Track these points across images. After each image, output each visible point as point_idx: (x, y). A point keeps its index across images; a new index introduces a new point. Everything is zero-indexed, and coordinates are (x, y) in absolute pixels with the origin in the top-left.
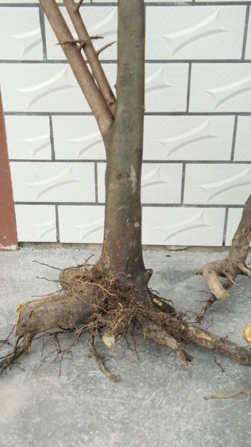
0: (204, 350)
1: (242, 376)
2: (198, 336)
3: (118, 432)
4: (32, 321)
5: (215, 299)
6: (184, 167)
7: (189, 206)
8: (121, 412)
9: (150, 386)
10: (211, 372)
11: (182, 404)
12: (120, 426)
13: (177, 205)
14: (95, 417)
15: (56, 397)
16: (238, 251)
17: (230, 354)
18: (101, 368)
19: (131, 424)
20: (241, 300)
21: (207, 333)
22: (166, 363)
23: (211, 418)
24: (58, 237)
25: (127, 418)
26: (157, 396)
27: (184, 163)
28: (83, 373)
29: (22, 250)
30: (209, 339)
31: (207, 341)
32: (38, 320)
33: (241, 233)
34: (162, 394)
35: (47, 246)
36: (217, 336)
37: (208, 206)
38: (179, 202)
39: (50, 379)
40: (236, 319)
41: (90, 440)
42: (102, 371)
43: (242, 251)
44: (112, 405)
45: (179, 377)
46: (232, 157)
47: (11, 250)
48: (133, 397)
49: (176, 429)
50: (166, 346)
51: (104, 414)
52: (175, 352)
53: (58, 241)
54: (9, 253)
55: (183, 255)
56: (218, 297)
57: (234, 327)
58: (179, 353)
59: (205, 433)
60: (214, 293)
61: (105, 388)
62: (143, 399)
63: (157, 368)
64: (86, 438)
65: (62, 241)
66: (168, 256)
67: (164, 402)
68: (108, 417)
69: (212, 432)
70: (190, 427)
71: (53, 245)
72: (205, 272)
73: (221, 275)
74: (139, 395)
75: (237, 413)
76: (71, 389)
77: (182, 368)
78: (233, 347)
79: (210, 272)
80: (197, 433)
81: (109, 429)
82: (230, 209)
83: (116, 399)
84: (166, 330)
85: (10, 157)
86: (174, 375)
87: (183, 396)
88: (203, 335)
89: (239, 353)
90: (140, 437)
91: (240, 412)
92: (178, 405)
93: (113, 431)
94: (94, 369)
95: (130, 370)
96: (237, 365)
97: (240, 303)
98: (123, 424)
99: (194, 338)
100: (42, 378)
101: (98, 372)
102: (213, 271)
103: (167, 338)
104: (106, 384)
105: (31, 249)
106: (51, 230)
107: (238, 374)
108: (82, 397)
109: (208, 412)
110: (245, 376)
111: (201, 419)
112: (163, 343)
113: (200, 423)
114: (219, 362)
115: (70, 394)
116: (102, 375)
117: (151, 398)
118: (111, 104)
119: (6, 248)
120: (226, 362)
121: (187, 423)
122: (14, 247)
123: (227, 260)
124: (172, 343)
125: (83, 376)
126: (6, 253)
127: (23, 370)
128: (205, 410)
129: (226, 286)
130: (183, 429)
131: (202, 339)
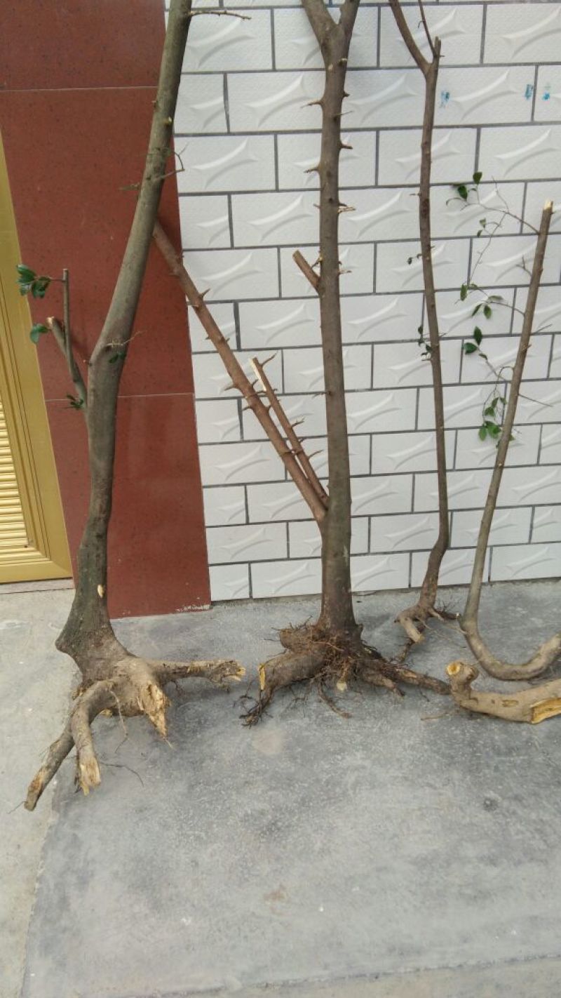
0: (411, 686)
1: (443, 703)
2: (407, 676)
3: (361, 751)
4: (275, 677)
5: (413, 642)
6: (369, 520)
7: (376, 553)
8: (359, 738)
9: (375, 718)
10: (419, 702)
11: (402, 728)
12: (361, 747)
13: (364, 554)
14: (341, 744)
15: (306, 733)
16: (428, 598)
17: (432, 687)
18: (333, 709)
19: (369, 745)
20: (433, 640)
21: (413, 672)
22: (383, 699)
23: (425, 735)
24: (251, 593)
25: (364, 742)
26: (382, 724)
27: (370, 516)
28: (320, 714)
29: (215, 609)
30: (415, 676)
31: (413, 678)
32: (279, 676)
33: (429, 581)
34: (385, 723)
35: (239, 602)
36: (420, 674)
37: (393, 553)
38: (366, 551)
39: (296, 721)
40: (432, 658)
41: (343, 758)
42: (335, 711)
43: (430, 598)
44: (350, 734)
45: (396, 709)
46: (413, 509)
47: (204, 610)
48: (365, 727)
49: (403, 745)
50: (383, 686)
51: (347, 741)
52: (392, 690)
53: (251, 597)
54: (204, 613)
55: (373, 600)
56: (416, 641)
57: (432, 665)
58: (395, 690)
59: (423, 745)
60: (412, 637)
61: (341, 723)
62: (373, 727)
63: (377, 704)
64: (339, 757)
65: (254, 597)
66: (359, 602)
67: (389, 728)
68: (351, 742)
69: (428, 744)
70: (412, 743)
71: (245, 602)
72: (402, 620)
73: (415, 620)
74: (369, 725)
75: (443, 730)
76: (315, 726)
77: (396, 702)
78: (435, 681)
79: (406, 619)
80: (418, 745)
81: (354, 751)
82: (413, 554)
83: (352, 730)
84: (382, 673)
85: (206, 525)
86: (391, 708)
87: (402, 722)
88: (410, 675)
89: (440, 685)
90: (377, 752)
91: (445, 728)
92: (400, 729)
93: (357, 750)
94: (327, 711)
95: (356, 708)
96: (438, 696)
97: (432, 643)
98: (362, 745)
99: (403, 678)
100: (289, 722)
101: (332, 712)
102: (409, 619)
103: (385, 680)
104: (341, 720)
105: (223, 606)
106: (244, 587)
107: (440, 702)
108: (326, 731)
109: (422, 731)
110: (446, 702)
111: (418, 736)
112: (381, 684)
113: (418, 739)
114: (424, 694)
115: (316, 730)
116: (335, 714)
117: (378, 726)
118: (323, 497)
119: (199, 608)
120: (429, 694)
121: (409, 740)
122: (207, 607)
123: (418, 606)
124: (389, 683)
125: (320, 716)
126: (200, 613)
127: (272, 717)
128: (420, 730)
129: (421, 630)
130: (407, 744)
131: (409, 678)
